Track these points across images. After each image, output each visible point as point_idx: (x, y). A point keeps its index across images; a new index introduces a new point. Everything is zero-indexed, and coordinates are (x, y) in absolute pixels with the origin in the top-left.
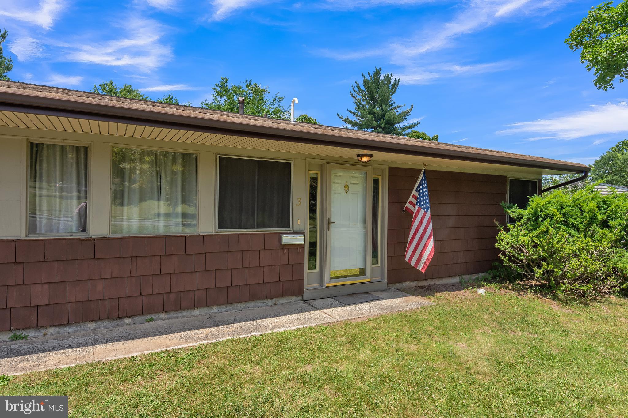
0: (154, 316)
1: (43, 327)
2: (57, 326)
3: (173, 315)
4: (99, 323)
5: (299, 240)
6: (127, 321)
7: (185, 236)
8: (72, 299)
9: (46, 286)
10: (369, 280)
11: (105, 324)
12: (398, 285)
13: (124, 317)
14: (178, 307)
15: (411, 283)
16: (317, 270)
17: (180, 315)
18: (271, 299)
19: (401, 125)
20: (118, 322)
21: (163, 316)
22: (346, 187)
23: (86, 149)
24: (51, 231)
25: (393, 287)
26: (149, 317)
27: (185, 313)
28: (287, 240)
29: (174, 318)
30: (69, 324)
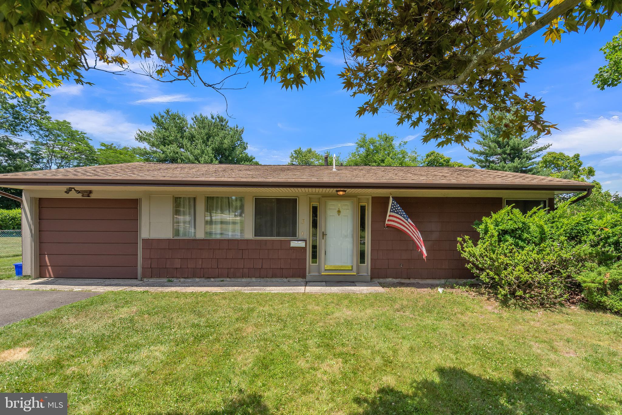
0: (224, 279)
1: (179, 278)
2: (184, 278)
3: (233, 279)
4: (201, 279)
5: (302, 244)
6: (212, 280)
7: (238, 240)
8: (189, 266)
9: (180, 260)
10: (355, 274)
11: (203, 279)
12: (381, 280)
13: (211, 278)
14: (235, 276)
15: (394, 280)
16: (317, 264)
17: (237, 280)
18: (286, 278)
19: (531, 148)
20: (209, 280)
21: (228, 279)
22: (339, 212)
23: (195, 199)
24: (185, 235)
25: (376, 281)
26: (222, 279)
27: (239, 280)
28: (294, 244)
29: (233, 281)
30: (188, 278)
